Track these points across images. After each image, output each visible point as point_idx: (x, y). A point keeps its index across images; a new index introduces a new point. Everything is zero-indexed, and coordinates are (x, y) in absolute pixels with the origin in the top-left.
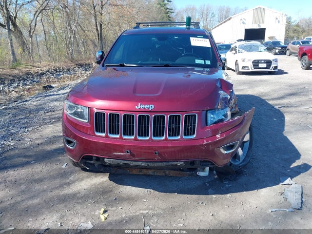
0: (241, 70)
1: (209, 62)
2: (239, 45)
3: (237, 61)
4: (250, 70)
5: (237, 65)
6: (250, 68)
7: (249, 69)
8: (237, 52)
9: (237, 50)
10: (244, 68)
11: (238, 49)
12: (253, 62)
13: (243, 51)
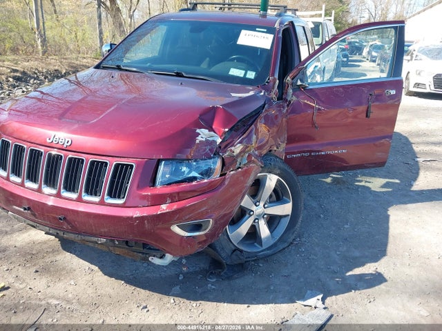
0: (412, 89)
1: (254, 73)
2: (420, 48)
3: (409, 73)
4: (428, 90)
5: (408, 79)
6: (427, 87)
7: (425, 88)
8: (414, 58)
9: (414, 56)
10: (417, 85)
11: (415, 53)
12: (434, 78)
13: (424, 57)
